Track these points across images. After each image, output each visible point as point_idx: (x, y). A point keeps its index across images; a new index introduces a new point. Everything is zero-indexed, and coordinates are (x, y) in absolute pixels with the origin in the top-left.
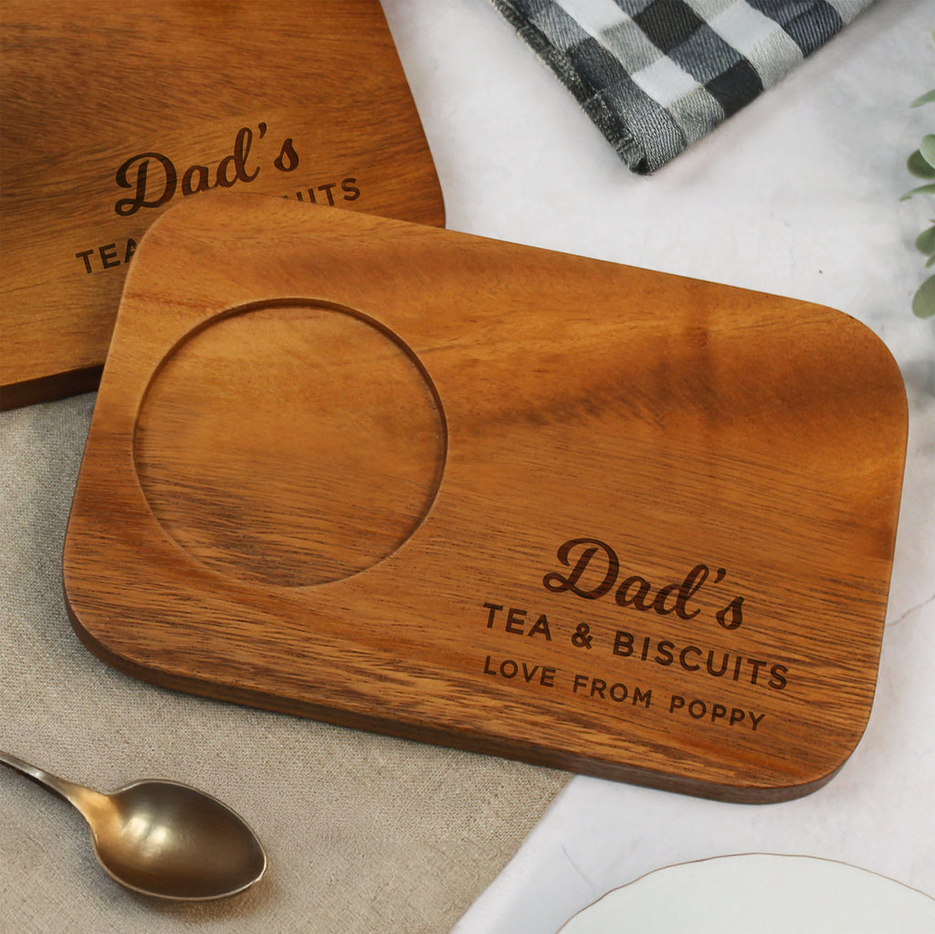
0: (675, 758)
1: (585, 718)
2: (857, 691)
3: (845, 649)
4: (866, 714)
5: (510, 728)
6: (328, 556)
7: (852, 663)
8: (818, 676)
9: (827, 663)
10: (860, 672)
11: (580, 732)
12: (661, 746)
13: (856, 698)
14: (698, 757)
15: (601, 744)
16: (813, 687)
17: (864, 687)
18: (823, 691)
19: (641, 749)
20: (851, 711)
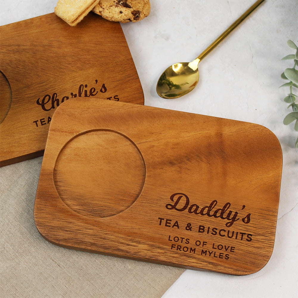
0: (215, 266)
1: (188, 255)
2: (269, 243)
3: (265, 230)
4: (272, 250)
5: (166, 259)
6: (111, 207)
7: (267, 234)
8: (257, 239)
9: (260, 235)
10: (270, 237)
11: (187, 259)
12: (211, 262)
13: (269, 245)
14: (222, 265)
15: (193, 263)
16: (256, 242)
17: (271, 242)
18: (259, 243)
19: (205, 263)
20: (267, 249)
